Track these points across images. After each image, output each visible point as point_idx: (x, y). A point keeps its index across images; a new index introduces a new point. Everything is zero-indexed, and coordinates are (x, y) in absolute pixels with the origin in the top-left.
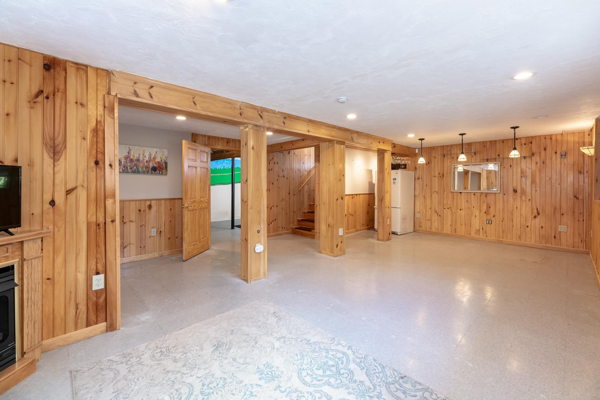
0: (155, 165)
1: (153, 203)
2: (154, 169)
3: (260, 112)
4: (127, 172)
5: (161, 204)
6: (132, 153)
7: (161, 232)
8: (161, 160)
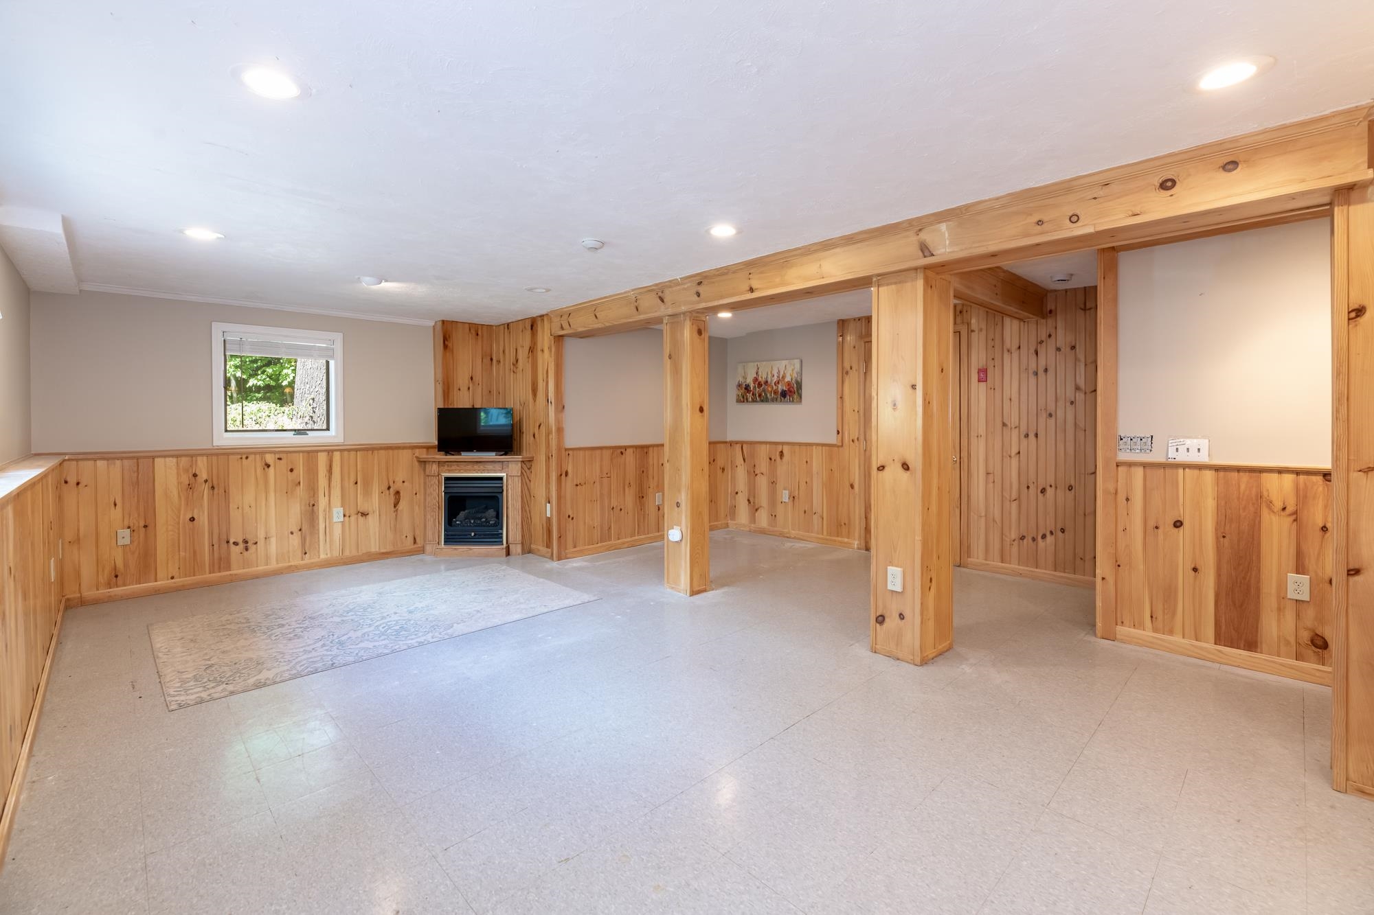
0: (784, 389)
1: (786, 450)
2: (784, 394)
3: (660, 294)
4: (756, 401)
5: (795, 452)
6: (760, 373)
7: (794, 497)
8: (792, 379)
